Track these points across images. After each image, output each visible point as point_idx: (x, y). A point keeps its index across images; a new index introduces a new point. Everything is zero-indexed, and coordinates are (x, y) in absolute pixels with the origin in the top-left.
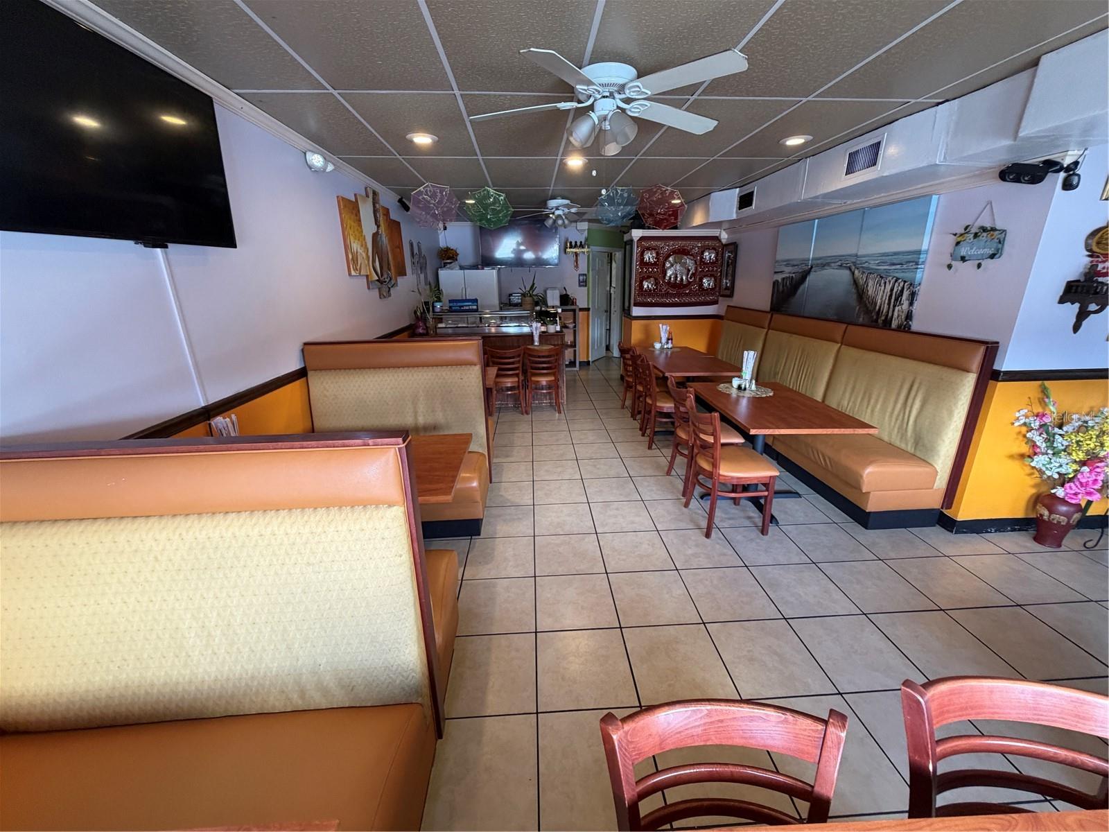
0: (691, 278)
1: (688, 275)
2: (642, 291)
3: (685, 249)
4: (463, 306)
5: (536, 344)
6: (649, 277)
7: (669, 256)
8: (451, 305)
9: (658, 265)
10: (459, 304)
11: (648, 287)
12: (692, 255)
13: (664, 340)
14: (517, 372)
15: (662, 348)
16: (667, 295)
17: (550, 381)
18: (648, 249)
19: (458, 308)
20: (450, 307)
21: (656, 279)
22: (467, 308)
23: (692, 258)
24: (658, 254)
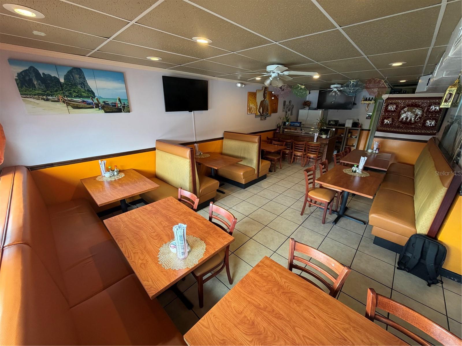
0: (417, 119)
1: (416, 118)
2: (383, 124)
3: (417, 104)
4: (295, 124)
5: (315, 141)
6: (389, 118)
7: (405, 107)
8: (291, 123)
9: (396, 112)
10: (293, 123)
11: (387, 122)
12: (421, 107)
13: (375, 149)
14: (302, 150)
15: (372, 152)
16: (398, 127)
17: (314, 156)
18: (391, 104)
19: (293, 125)
20: (291, 124)
21: (393, 119)
22: (296, 125)
23: (421, 109)
24: (397, 106)
